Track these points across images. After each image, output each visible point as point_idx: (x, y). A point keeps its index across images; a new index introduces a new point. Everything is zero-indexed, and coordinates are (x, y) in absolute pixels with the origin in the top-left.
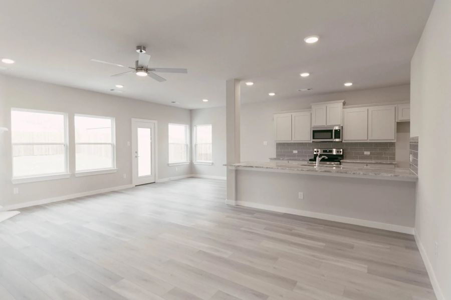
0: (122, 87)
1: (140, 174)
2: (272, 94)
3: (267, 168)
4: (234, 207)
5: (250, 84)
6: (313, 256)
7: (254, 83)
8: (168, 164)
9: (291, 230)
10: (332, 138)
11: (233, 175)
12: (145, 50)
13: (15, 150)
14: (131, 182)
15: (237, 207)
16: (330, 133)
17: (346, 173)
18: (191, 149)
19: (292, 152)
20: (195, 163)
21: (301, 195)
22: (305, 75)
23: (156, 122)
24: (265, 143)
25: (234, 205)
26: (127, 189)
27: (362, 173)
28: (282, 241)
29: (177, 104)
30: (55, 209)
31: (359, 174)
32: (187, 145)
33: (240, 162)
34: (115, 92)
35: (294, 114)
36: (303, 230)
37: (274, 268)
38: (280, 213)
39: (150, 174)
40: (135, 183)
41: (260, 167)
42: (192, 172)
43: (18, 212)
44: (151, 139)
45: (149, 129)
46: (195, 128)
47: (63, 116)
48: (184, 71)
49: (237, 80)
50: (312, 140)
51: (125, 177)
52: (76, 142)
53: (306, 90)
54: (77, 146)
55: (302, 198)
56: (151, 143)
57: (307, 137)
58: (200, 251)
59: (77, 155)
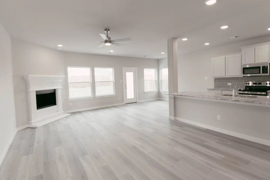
0: (113, 51)
1: (128, 98)
2: (207, 44)
3: (192, 97)
4: (173, 121)
5: (185, 39)
6: (208, 164)
7: (187, 38)
8: (144, 92)
9: (203, 142)
10: (260, 73)
11: (173, 100)
12: (109, 31)
13: (70, 85)
14: (123, 102)
15: (174, 121)
16: (258, 69)
17: (253, 103)
18: (159, 83)
19: (227, 84)
20: (161, 91)
21: (219, 117)
22: (225, 27)
23: (136, 68)
24: (206, 78)
25: (173, 119)
26: (120, 106)
27: (267, 103)
28: (190, 149)
29: (147, 57)
30: (85, 114)
31: (265, 104)
32: (156, 81)
33: (177, 92)
34: (111, 54)
35: (227, 56)
36: (213, 143)
37: (172, 166)
38: (203, 128)
39: (134, 97)
40: (125, 102)
41: (189, 96)
42: (159, 97)
43: (70, 114)
44: (134, 78)
45: (133, 73)
46: (160, 71)
47: (89, 69)
48: (129, 39)
49: (175, 39)
50: (242, 75)
51: (120, 98)
52: (95, 81)
53: (234, 37)
54: (96, 83)
55: (220, 119)
56: (134, 80)
57: (239, 73)
58: (134, 146)
59: (96, 88)
